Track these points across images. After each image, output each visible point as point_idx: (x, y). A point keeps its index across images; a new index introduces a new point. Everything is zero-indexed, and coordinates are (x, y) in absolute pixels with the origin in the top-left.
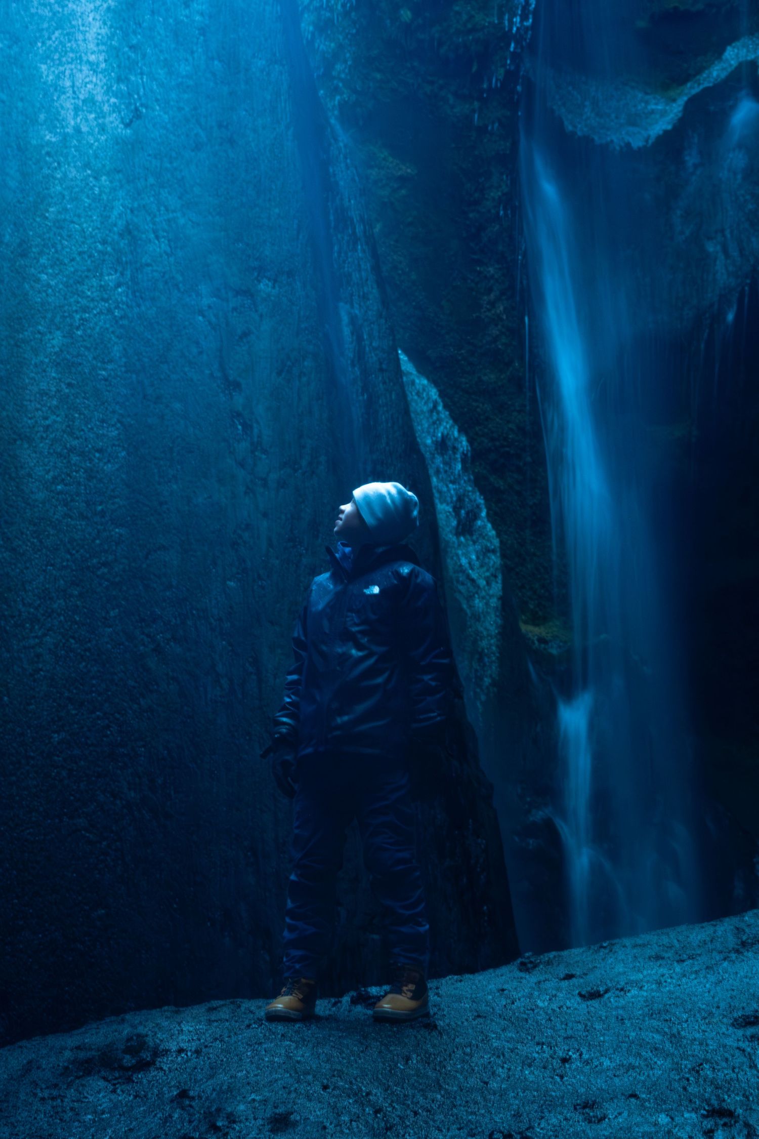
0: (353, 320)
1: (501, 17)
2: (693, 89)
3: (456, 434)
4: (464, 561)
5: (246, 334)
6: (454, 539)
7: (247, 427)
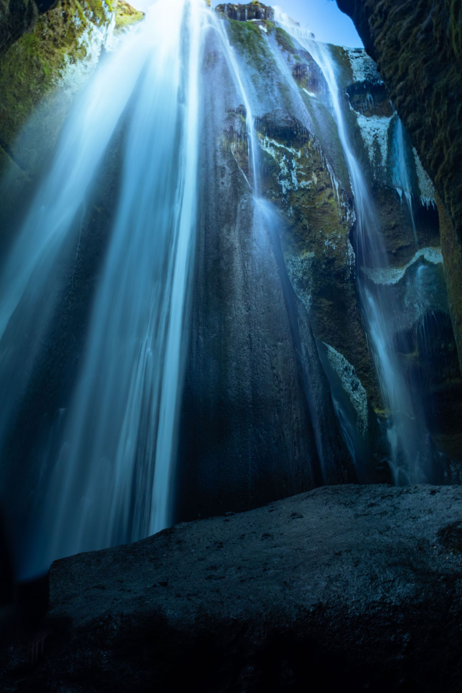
0: (305, 346)
1: (346, 262)
2: (408, 265)
3: (350, 365)
4: (355, 397)
5: (276, 355)
6: (352, 392)
7: (277, 377)
